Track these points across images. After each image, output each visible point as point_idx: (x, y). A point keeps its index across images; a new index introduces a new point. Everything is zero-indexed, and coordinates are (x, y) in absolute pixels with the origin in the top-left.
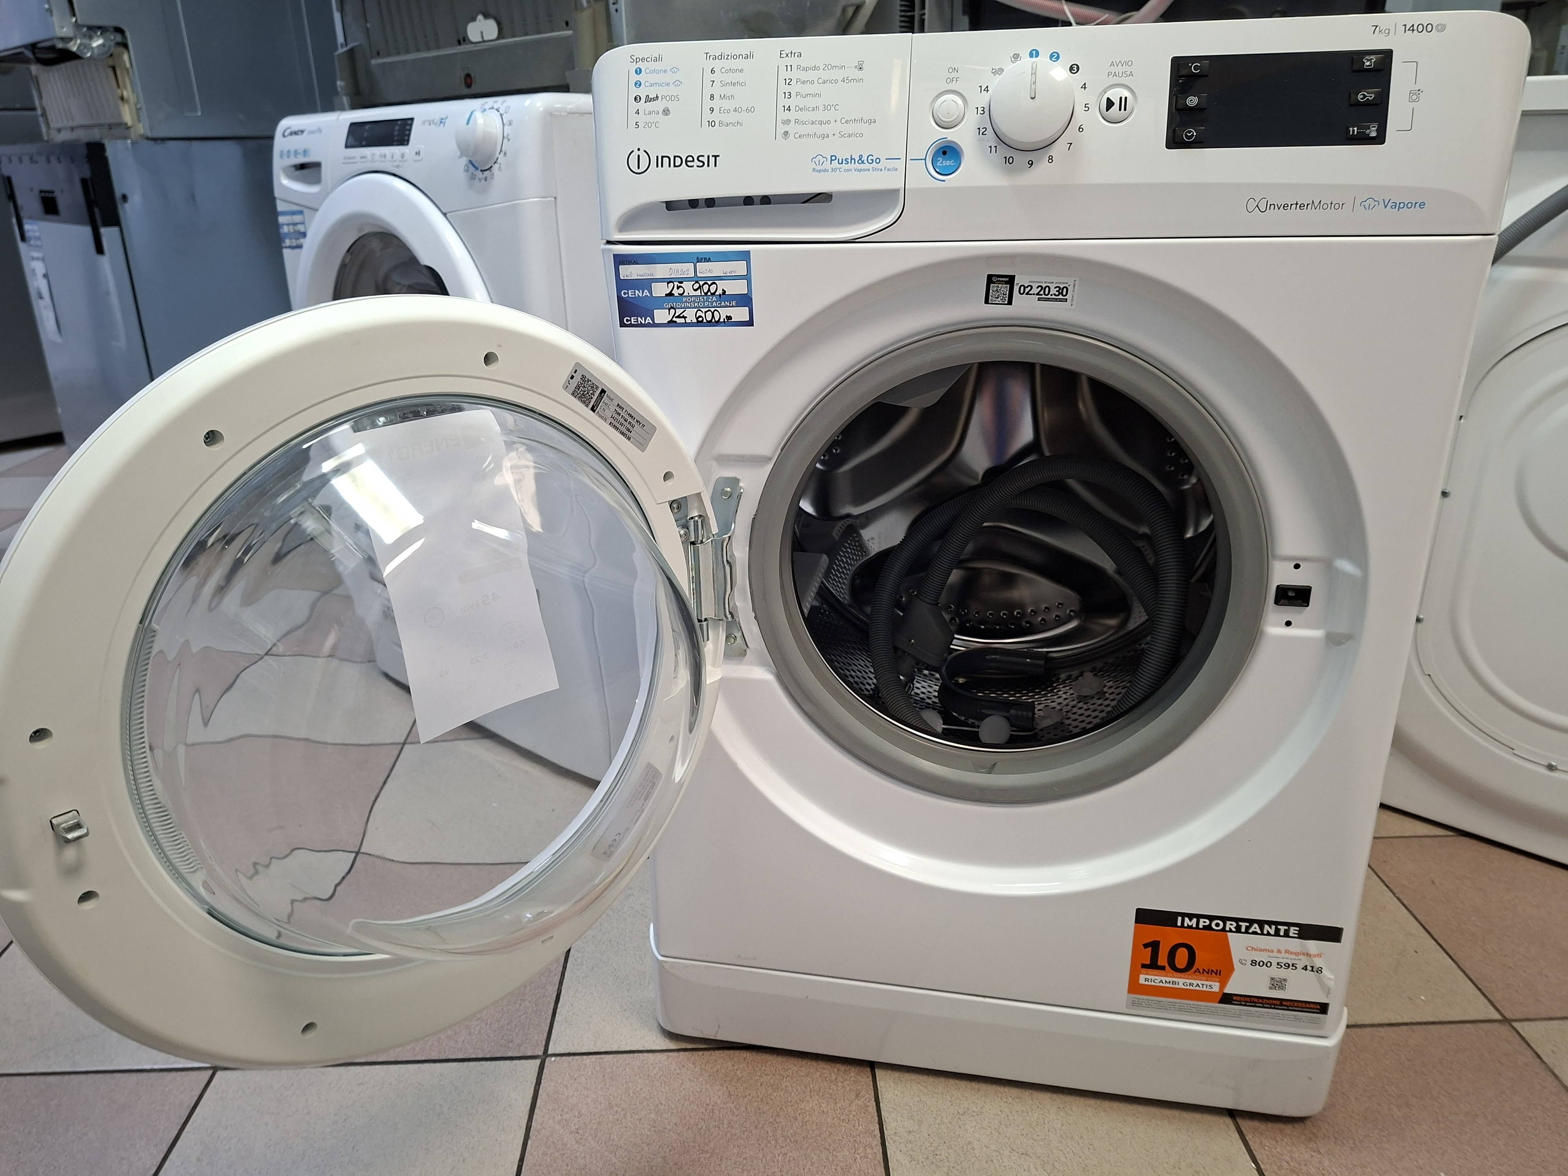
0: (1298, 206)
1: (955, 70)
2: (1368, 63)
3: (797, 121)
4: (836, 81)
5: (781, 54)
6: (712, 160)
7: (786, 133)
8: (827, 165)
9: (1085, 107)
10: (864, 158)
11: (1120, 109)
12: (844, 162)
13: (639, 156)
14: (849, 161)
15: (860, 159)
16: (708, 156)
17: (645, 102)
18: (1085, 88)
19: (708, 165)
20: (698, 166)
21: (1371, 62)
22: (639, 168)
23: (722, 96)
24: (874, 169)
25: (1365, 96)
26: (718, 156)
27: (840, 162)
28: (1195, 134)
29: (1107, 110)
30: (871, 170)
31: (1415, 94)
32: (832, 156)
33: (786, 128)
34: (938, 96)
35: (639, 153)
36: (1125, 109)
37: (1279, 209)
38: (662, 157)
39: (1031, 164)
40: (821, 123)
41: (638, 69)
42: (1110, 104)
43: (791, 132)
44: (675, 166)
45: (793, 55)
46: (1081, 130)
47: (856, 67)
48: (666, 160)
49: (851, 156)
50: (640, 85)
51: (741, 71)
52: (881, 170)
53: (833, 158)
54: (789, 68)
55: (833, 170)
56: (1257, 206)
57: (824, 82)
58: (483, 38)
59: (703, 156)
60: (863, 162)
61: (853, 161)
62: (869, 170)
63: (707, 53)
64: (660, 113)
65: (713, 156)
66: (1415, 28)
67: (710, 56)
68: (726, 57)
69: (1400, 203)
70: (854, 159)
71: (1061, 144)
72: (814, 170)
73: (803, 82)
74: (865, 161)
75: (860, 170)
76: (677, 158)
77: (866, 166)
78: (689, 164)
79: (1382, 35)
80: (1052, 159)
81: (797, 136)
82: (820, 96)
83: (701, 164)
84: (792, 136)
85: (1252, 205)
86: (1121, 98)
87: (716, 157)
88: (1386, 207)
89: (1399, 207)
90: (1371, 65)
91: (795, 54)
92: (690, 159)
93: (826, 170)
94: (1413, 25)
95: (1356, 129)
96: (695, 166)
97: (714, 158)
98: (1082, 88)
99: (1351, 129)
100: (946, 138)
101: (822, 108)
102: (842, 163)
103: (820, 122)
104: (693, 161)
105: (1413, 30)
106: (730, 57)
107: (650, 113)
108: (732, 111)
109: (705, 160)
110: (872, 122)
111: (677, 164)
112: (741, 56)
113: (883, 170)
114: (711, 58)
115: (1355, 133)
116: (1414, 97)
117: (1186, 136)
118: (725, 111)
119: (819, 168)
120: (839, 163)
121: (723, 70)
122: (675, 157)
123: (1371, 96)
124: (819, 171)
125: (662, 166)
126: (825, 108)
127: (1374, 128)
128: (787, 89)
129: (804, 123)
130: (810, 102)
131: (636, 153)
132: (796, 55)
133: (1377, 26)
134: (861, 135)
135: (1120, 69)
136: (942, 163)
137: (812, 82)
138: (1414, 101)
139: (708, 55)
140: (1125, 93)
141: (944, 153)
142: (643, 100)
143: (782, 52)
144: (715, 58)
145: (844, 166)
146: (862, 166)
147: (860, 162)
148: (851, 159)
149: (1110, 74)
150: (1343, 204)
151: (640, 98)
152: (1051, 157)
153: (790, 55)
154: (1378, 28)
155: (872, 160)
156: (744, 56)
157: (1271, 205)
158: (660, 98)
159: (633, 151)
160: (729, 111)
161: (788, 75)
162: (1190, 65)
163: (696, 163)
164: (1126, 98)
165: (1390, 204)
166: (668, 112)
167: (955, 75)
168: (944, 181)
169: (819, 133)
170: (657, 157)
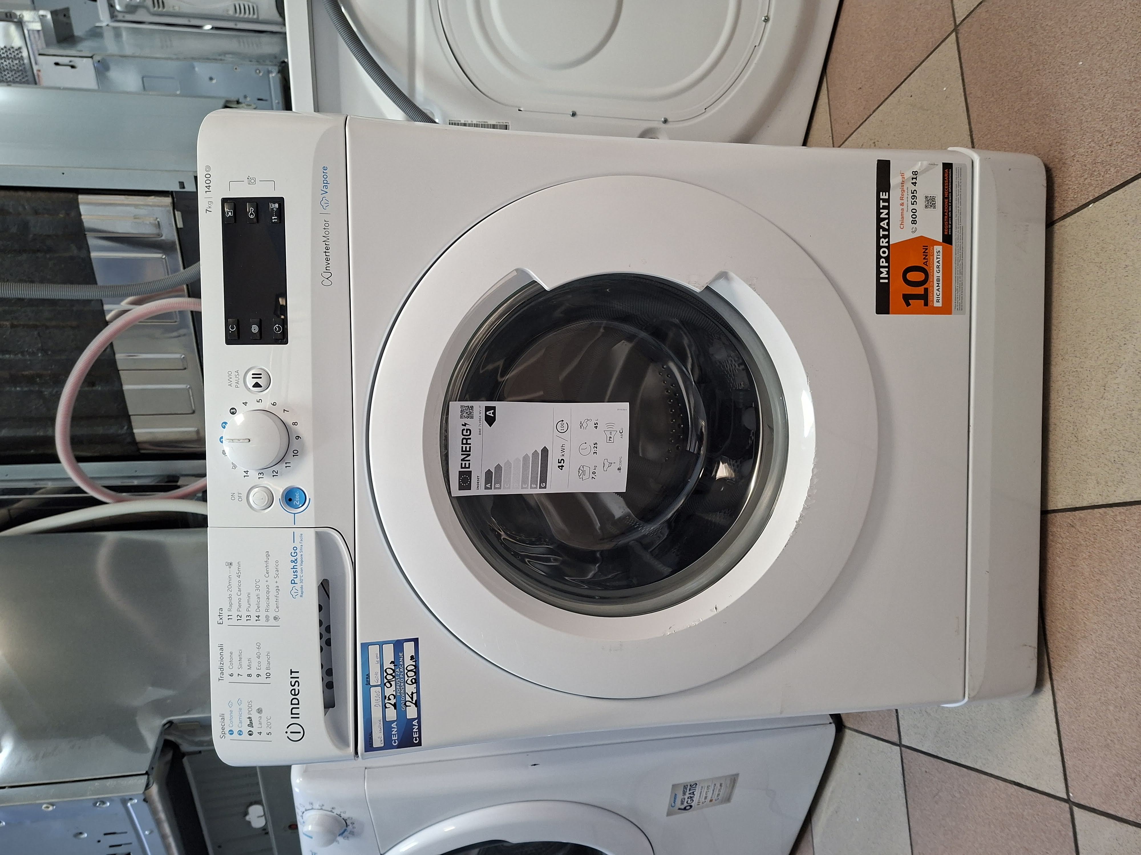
0: (327, 251)
1: (233, 495)
2: (230, 213)
3: (267, 611)
4: (239, 582)
5: (220, 624)
6: (294, 675)
7: (275, 618)
8: (298, 587)
9: (259, 402)
10: (293, 559)
11: (261, 378)
13: (291, 732)
14: (295, 570)
15: (294, 562)
16: (291, 678)
17: (253, 727)
18: (246, 403)
19: (298, 678)
20: (298, 686)
21: (229, 212)
22: (300, 733)
23: (249, 667)
24: (301, 551)
25: (251, 214)
26: (291, 670)
27: (296, 576)
28: (277, 325)
29: (261, 387)
30: (301, 553)
31: (250, 181)
32: (292, 583)
33: (271, 619)
34: (251, 506)
35: (289, 732)
36: (261, 374)
37: (329, 264)
38: (292, 714)
39: (298, 437)
40: (268, 592)
41: (230, 732)
42: (257, 385)
43: (275, 614)
44: (298, 704)
45: (221, 615)
46: (275, 404)
47: (230, 568)
48: (294, 711)
49: (291, 568)
50: (241, 731)
51: (231, 653)
52: (302, 546)
53: (293, 582)
54: (230, 617)
55: (301, 581)
56: (327, 279)
57: (240, 590)
58: (262, 816)
59: (291, 682)
60: (296, 560)
61: (295, 567)
62: (301, 555)
63: (219, 680)
64: (260, 715)
65: (291, 674)
66: (208, 185)
67: (221, 677)
68: (222, 665)
69: (324, 183)
70: (294, 566)
71: (284, 417)
72: (301, 596)
73: (240, 606)
74: (295, 558)
75: (302, 561)
76: (293, 703)
77: (299, 557)
78: (297, 693)
79: (212, 206)
80: (295, 423)
81: (277, 610)
82: (249, 594)
83: (297, 683)
84: (277, 614)
85: (327, 282)
86: (253, 378)
87: (292, 672)
88: (327, 192)
89: (327, 183)
90: (231, 211)
91: (220, 613)
92: (293, 692)
93: (302, 588)
94: (206, 187)
95: (273, 218)
96: (298, 688)
97: (292, 674)
98: (246, 405)
99: (273, 221)
100: (280, 499)
101: (257, 592)
102: (297, 575)
104: (295, 690)
105: (209, 186)
106: (222, 662)
107: (260, 723)
108: (259, 660)
109: (294, 680)
110: (268, 555)
111: (297, 703)
112: (221, 654)
113: (301, 544)
114: (222, 676)
115: (276, 217)
116: (253, 181)
117: (279, 331)
118: (259, 665)
119: (300, 594)
120: (297, 577)
121: (231, 667)
122: (292, 704)
123: (252, 209)
124: (302, 592)
125: (298, 714)
126: (258, 589)
127: (273, 206)
128: (244, 618)
129: (268, 605)
130: (254, 600)
131: (289, 734)
132: (221, 612)
133: (206, 210)
134: (277, 562)
135: (234, 380)
136: (297, 502)
137: (240, 600)
138: (255, 181)
139: (220, 678)
140: (250, 375)
141: (290, 500)
142: (251, 729)
143: (219, 623)
144: (222, 673)
145: (299, 574)
146: (299, 560)
147: (296, 562)
148: (294, 568)
149: (236, 386)
150: (325, 221)
151: (250, 731)
152: (294, 424)
153: (221, 617)
154: (207, 209)
155: (295, 552)
156: (221, 651)
157: (326, 270)
158: (250, 716)
159: (288, 737)
160: (259, 663)
161: (234, 617)
162: (230, 332)
163: (296, 687)
164: (253, 374)
165: (325, 190)
166: (260, 709)
167: (236, 495)
168: (310, 499)
169: (276, 594)
170: (292, 718)
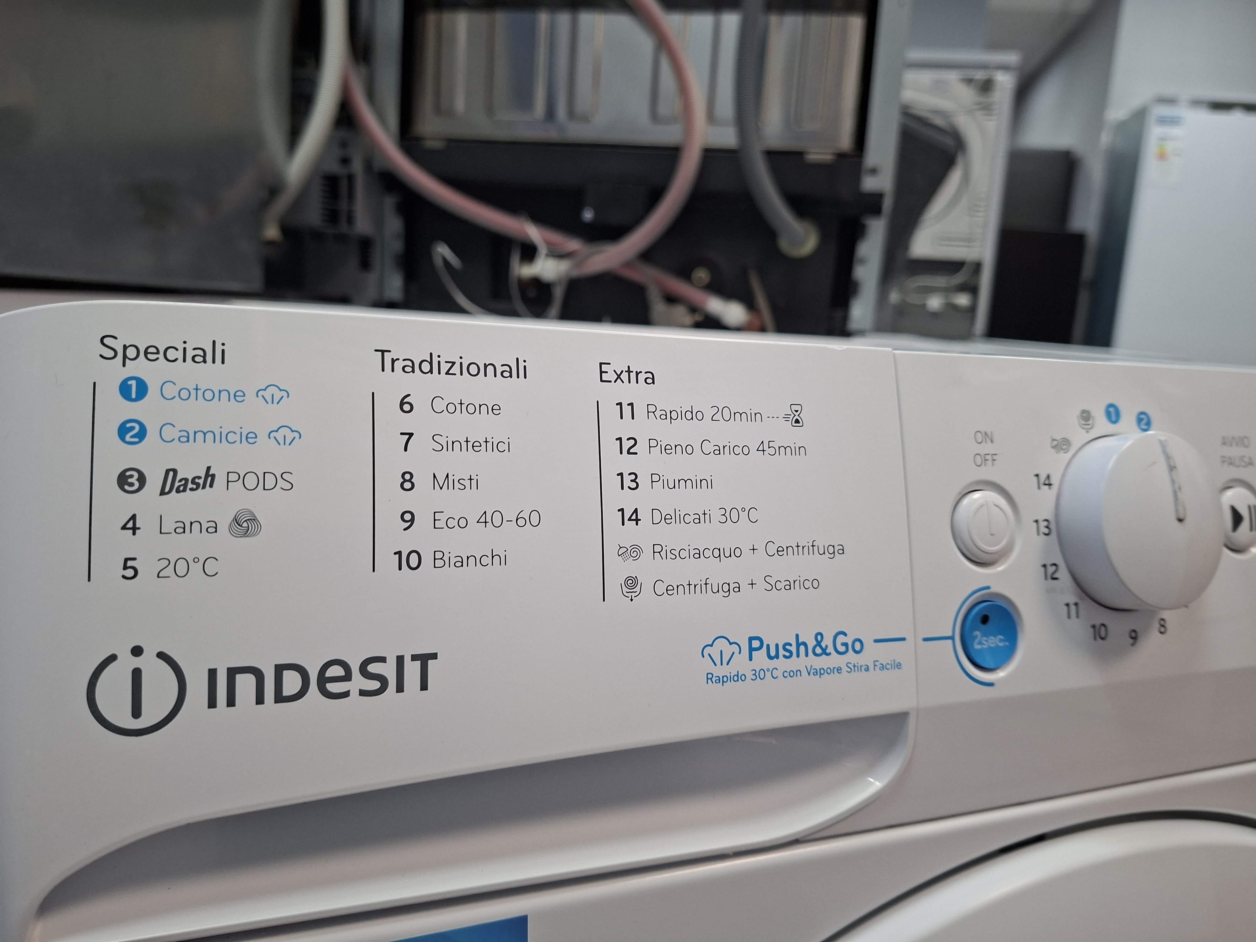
1: (988, 437)
3: (658, 551)
4: (745, 450)
5: (601, 372)
6: (412, 670)
7: (631, 583)
8: (741, 664)
10: (827, 642)
11: (1250, 529)
12: (782, 652)
13: (137, 674)
14: (793, 649)
15: (819, 644)
16: (400, 660)
17: (162, 493)
19: (400, 688)
20: (363, 693)
22: (136, 712)
23: (441, 480)
24: (854, 668)
26: (434, 656)
27: (773, 653)
29: (1232, 530)
30: (845, 669)
32: (751, 639)
33: (630, 568)
34: (962, 495)
35: (137, 662)
38: (232, 673)
39: (1135, 637)
40: (719, 553)
41: (133, 383)
42: (1234, 517)
43: (647, 582)
44: (280, 698)
45: (633, 375)
47: (786, 418)
48: (244, 681)
49: (797, 636)
50: (142, 434)
51: (495, 409)
52: (867, 669)
53: (754, 645)
54: (627, 410)
55: (757, 675)
57: (719, 451)
59: (383, 660)
60: (825, 652)
61: (802, 648)
62: (839, 670)
63: (383, 352)
64: (223, 527)
65: (414, 658)
67: (393, 361)
68: (445, 367)
70: (805, 644)
72: (709, 678)
73: (666, 449)
74: (830, 649)
75: (819, 673)
76: (287, 674)
77: (834, 660)
78: (332, 687)
80: (1164, 627)
81: (661, 588)
82: (710, 485)
83: (375, 685)
84: (647, 587)
86: (1246, 506)
87: (424, 659)
91: (637, 374)
92: (336, 671)
93: (739, 677)
96: (354, 693)
97: (418, 664)
100: (988, 588)
101: (717, 516)
102: (777, 656)
103: (716, 553)
104: (347, 677)
106: (456, 369)
107: (183, 528)
108: (472, 521)
109: (388, 670)
110: (835, 551)
111: (286, 692)
112: (490, 369)
113: (871, 667)
114: (398, 365)
118: (451, 523)
119: (720, 671)
120: (770, 657)
121: (439, 405)
122: (280, 669)
124: (723, 680)
125: (231, 702)
126: (726, 515)
128: (627, 464)
129: (676, 555)
130: (690, 501)
131: (130, 662)
132: (642, 377)
134: (815, 584)
135: (1233, 453)
136: (980, 643)
137: (687, 450)
139: (388, 357)
141: (984, 619)
142: (154, 482)
143: (604, 368)
144: (411, 367)
145: (782, 664)
146: (822, 662)
147: (818, 650)
148: (798, 645)
149: (1221, 460)
151: (142, 479)
152: (1162, 624)
153: (625, 376)
155: (845, 644)
156: (499, 370)
158: (220, 481)
159: (113, 658)
160: (463, 523)
161: (627, 428)
163: (358, 682)
167: (987, 448)
168: (991, 684)
169: (714, 581)
170: (212, 673)
